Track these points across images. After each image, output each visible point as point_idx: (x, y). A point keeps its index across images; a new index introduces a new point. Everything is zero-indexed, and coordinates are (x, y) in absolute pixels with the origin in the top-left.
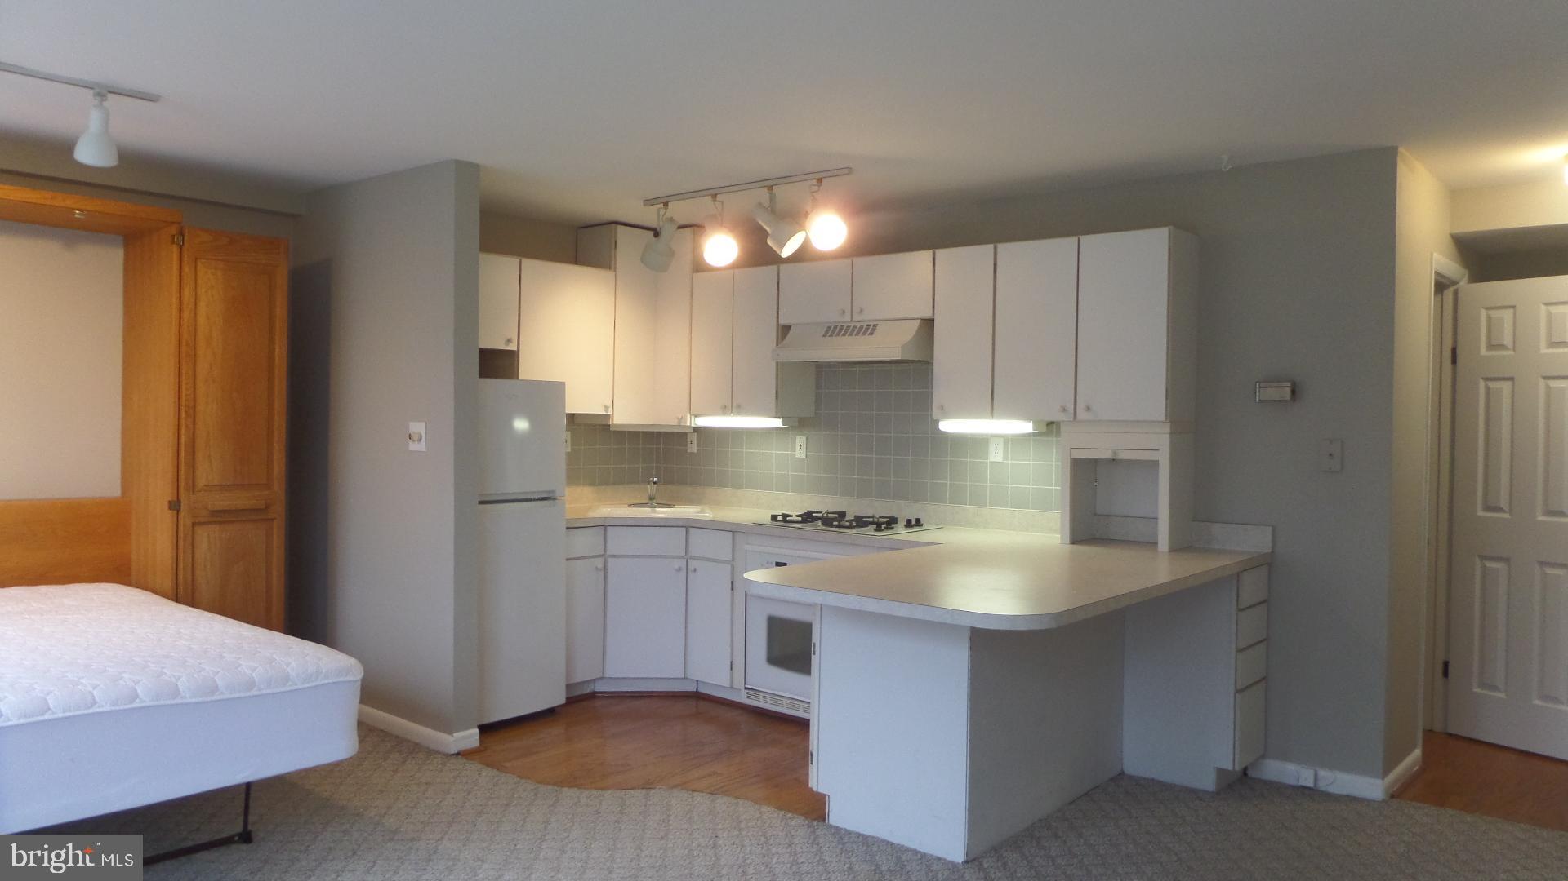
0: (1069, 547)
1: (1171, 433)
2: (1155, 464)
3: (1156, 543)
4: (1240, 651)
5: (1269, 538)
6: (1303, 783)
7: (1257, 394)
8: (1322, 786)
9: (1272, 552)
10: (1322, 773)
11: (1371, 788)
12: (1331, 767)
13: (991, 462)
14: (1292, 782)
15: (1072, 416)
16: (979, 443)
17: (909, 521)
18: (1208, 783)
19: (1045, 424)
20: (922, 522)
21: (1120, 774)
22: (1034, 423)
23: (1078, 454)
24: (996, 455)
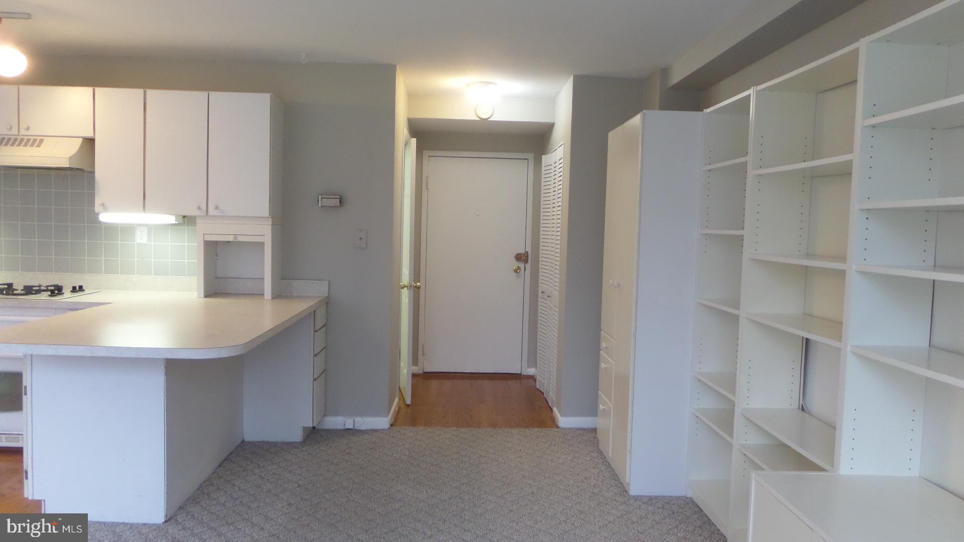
0: (203, 300)
1: (272, 225)
2: (262, 244)
3: (264, 294)
4: (315, 355)
5: (327, 289)
6: (347, 427)
7: (320, 202)
8: (357, 427)
9: (328, 296)
10: (357, 419)
11: (382, 422)
12: (361, 415)
13: (137, 244)
14: (342, 427)
15: (205, 213)
16: (128, 230)
17: (74, 288)
18: (298, 436)
19: (182, 217)
20: (84, 288)
21: (242, 442)
22: (176, 216)
23: (209, 238)
24: (141, 238)
